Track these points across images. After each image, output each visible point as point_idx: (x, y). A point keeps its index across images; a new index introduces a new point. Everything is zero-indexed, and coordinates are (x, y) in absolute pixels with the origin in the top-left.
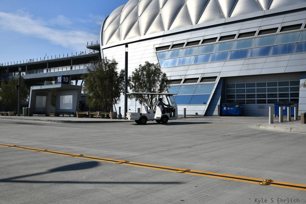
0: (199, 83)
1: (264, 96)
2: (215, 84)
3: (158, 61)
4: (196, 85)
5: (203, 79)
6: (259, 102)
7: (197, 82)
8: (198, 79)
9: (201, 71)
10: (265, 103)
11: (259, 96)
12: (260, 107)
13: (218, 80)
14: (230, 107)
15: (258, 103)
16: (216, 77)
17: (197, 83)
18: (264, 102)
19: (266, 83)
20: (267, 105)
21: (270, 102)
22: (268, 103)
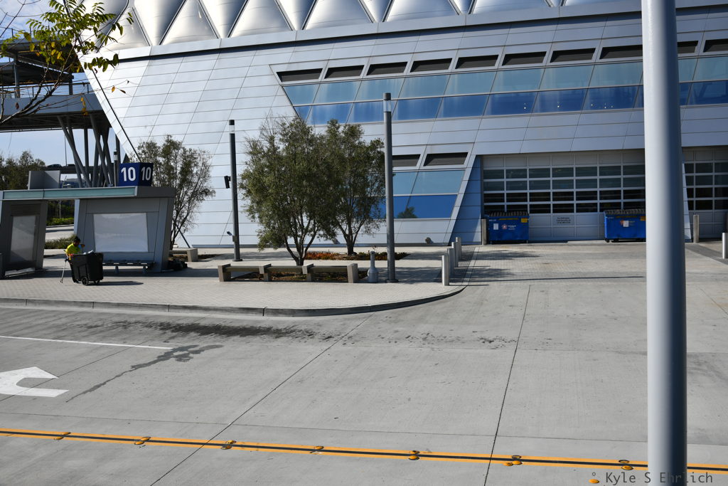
0: (423, 168)
1: (569, 196)
2: (464, 170)
3: (291, 108)
4: (414, 171)
5: (430, 158)
6: (558, 209)
7: (415, 164)
8: (417, 156)
9: (423, 139)
10: (572, 211)
12: (560, 221)
13: (469, 162)
14: (508, 223)
15: (554, 212)
16: (465, 154)
17: (417, 167)
18: (569, 209)
19: (574, 168)
20: (575, 215)
21: (581, 209)
22: (578, 211)
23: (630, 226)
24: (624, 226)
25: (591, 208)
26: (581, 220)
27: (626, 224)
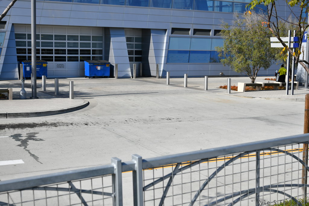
1: (63, 52)
2: (5, 32)
6: (58, 59)
10: (65, 61)
11: (57, 51)
12: (58, 66)
13: (8, 27)
15: (55, 61)
16: (5, 22)
18: (63, 59)
19: (66, 35)
20: (67, 63)
21: (71, 59)
22: (68, 61)
23: (101, 69)
24: (98, 69)
25: (75, 59)
26: (70, 66)
27: (99, 68)
